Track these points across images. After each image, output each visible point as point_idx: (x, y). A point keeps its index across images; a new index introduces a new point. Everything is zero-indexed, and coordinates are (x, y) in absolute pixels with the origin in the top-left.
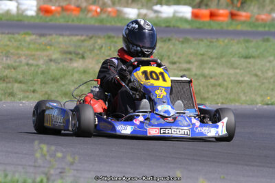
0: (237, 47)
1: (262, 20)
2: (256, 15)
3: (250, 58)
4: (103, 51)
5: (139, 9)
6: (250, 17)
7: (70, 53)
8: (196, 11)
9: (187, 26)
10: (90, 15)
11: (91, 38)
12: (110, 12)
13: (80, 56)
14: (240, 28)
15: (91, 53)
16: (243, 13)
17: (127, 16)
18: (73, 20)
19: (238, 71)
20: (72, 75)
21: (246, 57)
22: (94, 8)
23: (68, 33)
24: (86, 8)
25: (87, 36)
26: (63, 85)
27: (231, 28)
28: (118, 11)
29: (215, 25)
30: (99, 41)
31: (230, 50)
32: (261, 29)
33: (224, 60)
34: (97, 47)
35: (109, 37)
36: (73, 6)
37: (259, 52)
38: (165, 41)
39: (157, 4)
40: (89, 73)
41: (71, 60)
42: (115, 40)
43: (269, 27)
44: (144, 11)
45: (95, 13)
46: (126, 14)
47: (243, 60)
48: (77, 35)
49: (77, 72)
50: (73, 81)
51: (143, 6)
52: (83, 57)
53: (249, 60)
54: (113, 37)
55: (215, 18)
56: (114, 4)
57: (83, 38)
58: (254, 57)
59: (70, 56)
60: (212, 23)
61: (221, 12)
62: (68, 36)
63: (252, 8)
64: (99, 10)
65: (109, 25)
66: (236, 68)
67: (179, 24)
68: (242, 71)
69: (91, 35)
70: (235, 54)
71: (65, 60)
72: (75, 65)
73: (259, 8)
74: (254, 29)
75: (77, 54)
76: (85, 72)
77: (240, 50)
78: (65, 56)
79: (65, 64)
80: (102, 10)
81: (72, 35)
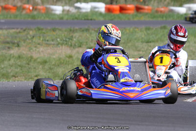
0: (141, 34)
1: (161, 11)
2: (156, 8)
3: (150, 42)
4: (34, 40)
5: (63, 6)
6: (151, 10)
7: (8, 43)
8: (108, 6)
9: (101, 19)
10: (24, 12)
11: (25, 30)
12: (40, 10)
13: (16, 45)
14: (143, 19)
15: (24, 42)
16: (146, 7)
17: (53, 12)
18: (10, 17)
19: (141, 53)
20: (10, 60)
21: (148, 42)
22: (27, 6)
23: (6, 27)
24: (20, 6)
25: (22, 29)
26: (2, 69)
27: (136, 19)
28: (46, 8)
29: (123, 17)
30: (31, 32)
31: (135, 37)
32: (160, 19)
33: (130, 44)
34: (29, 37)
35: (39, 29)
36: (10, 6)
37: (157, 37)
38: (83, 31)
39: (77, 2)
40: (22, 58)
41: (9, 48)
42: (44, 31)
43: (166, 17)
44: (67, 8)
45: (28, 11)
46: (52, 10)
47: (145, 44)
48: (14, 29)
49: (13, 57)
50: (9, 65)
51: (66, 4)
52: (18, 46)
53: (150, 44)
54: (42, 29)
55: (124, 11)
56: (43, 2)
57: (18, 31)
58: (153, 41)
59: (8, 45)
60: (121, 15)
61: (129, 6)
62: (7, 29)
63: (152, 2)
64: (31, 8)
65: (39, 19)
66: (139, 51)
67: (94, 17)
68: (144, 53)
69: (24, 28)
70: (139, 40)
71: (4, 49)
72: (12, 52)
73: (158, 3)
74: (155, 19)
75: (14, 43)
76: (19, 57)
77: (143, 36)
78: (4, 45)
79: (4, 51)
80: (33, 8)
81: (9, 28)
